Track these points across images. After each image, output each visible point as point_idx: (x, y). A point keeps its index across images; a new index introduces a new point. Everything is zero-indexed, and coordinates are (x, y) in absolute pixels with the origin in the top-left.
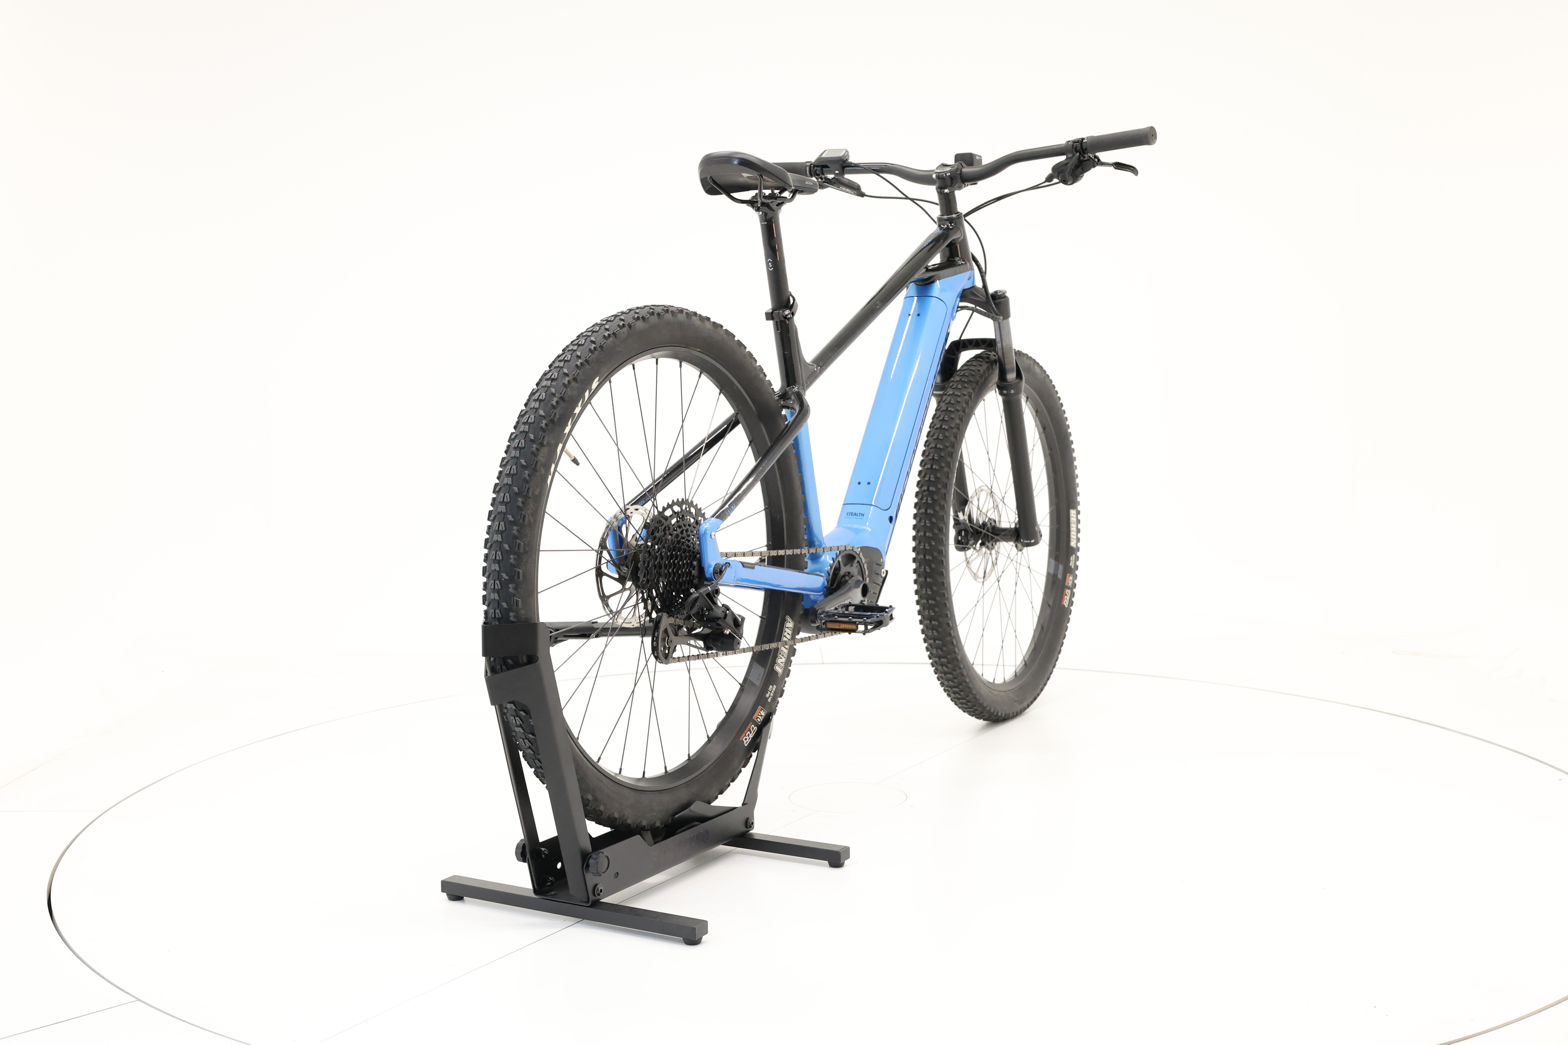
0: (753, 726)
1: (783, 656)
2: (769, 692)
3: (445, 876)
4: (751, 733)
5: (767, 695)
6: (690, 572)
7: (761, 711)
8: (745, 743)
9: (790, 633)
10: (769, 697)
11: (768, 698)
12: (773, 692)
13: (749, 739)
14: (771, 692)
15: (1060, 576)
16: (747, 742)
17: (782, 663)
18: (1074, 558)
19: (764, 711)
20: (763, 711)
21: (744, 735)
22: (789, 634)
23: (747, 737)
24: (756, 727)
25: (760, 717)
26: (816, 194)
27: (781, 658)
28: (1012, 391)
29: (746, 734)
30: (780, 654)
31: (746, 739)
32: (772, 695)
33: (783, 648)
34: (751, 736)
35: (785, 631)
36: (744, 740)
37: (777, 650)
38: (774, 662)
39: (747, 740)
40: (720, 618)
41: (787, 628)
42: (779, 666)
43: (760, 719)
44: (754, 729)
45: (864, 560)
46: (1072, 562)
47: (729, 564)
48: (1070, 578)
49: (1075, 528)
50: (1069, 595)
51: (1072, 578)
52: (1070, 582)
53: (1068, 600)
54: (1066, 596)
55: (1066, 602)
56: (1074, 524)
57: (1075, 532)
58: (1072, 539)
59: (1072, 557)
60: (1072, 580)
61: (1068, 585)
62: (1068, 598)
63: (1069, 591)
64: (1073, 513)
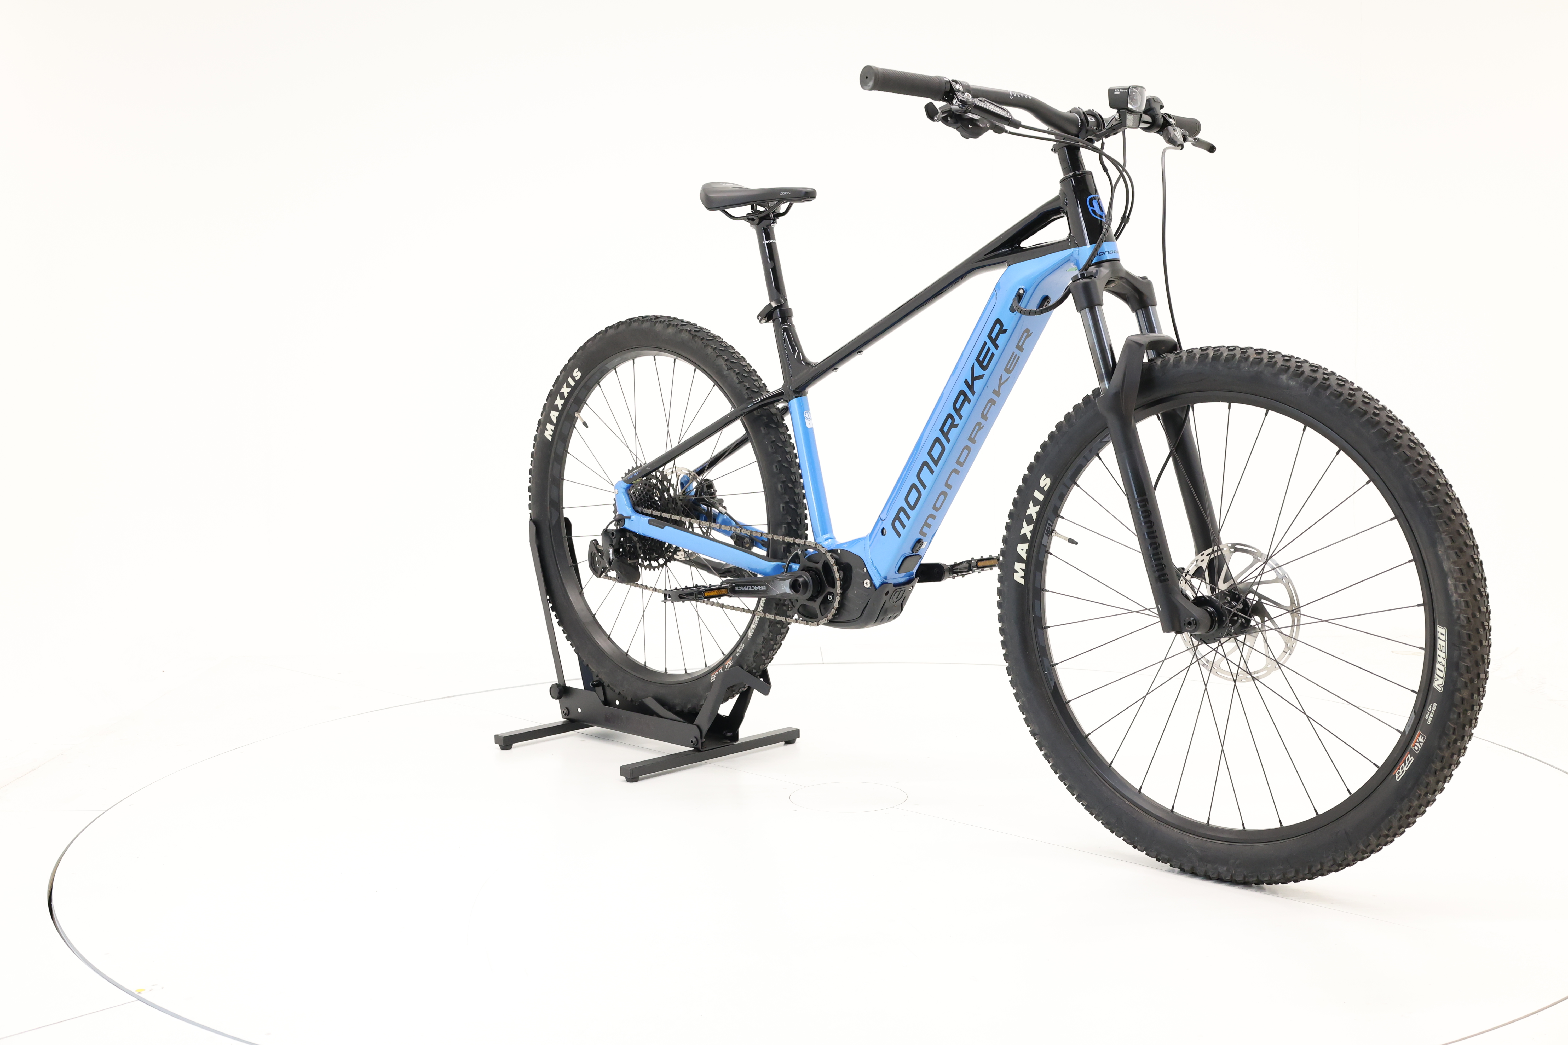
0: (722, 669)
4: (718, 674)
7: (731, 660)
8: (711, 679)
10: (738, 652)
12: (741, 649)
18: (1434, 708)
29: (714, 673)
31: (713, 677)
33: (756, 617)
34: (716, 676)
36: (711, 676)
42: (751, 630)
43: (727, 667)
44: (721, 672)
45: (832, 561)
46: (1429, 713)
47: (629, 518)
48: (1420, 738)
49: (1443, 658)
50: (1409, 764)
51: (1423, 740)
52: (1418, 744)
53: (1404, 771)
54: (1403, 764)
55: (1400, 774)
56: (1441, 651)
57: (1443, 665)
58: (1437, 676)
59: (1432, 706)
60: (1422, 742)
61: (1413, 748)
62: (1405, 769)
63: (1412, 759)
64: (1442, 634)
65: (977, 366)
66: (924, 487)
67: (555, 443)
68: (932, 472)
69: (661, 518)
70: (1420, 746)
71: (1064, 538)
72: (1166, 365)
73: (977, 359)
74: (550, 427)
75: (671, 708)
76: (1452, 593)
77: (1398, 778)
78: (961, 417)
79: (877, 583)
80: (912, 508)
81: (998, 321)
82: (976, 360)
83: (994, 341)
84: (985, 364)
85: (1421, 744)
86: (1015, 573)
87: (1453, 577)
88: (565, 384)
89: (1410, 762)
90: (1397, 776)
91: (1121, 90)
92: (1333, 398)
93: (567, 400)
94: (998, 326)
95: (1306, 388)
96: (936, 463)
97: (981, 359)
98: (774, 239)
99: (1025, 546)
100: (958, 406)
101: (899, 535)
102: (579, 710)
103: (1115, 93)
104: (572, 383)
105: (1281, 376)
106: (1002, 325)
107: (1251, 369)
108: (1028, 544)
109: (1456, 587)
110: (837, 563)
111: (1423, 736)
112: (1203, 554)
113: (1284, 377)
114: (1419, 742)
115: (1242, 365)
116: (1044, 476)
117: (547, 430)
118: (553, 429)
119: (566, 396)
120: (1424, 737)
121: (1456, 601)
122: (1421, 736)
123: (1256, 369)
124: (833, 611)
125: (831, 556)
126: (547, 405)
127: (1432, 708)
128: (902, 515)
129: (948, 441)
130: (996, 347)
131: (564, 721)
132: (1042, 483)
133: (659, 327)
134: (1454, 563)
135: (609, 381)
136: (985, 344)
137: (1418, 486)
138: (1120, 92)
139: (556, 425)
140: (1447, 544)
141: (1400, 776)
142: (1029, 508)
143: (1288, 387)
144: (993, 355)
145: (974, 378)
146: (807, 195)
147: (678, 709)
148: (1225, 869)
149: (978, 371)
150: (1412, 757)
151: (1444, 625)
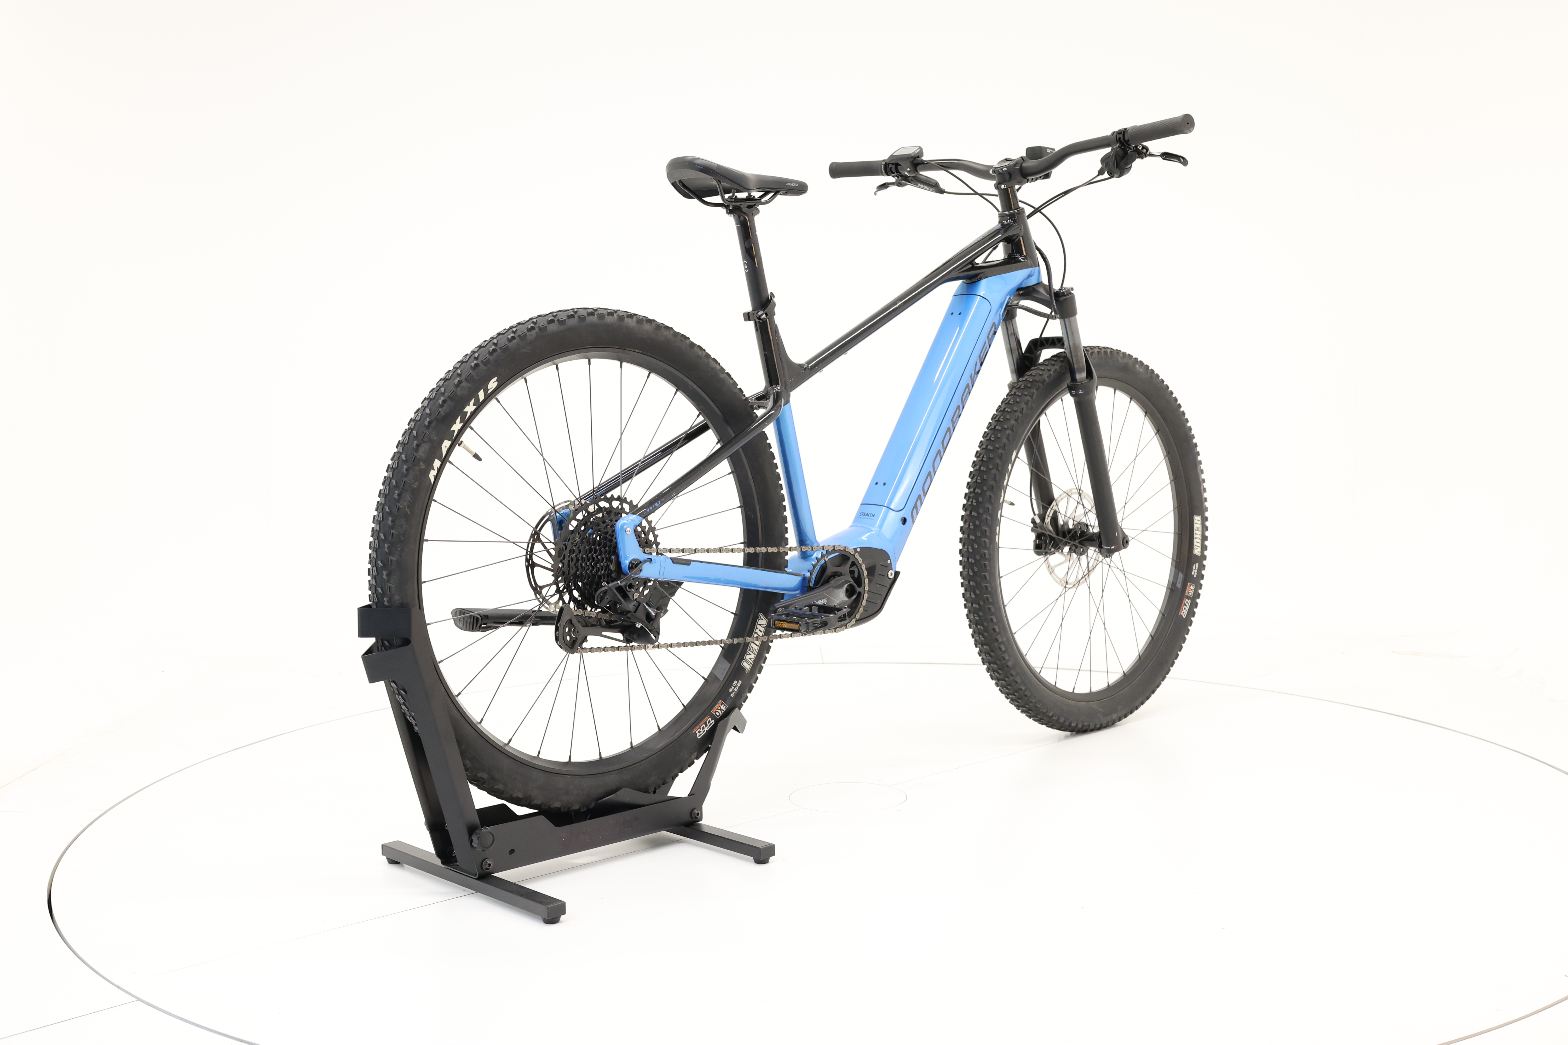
0: (710, 719)
1: (752, 652)
2: (733, 688)
3: (386, 841)
4: (706, 726)
5: (731, 690)
6: (608, 566)
7: (722, 705)
8: (698, 735)
9: (763, 631)
10: (733, 692)
11: (731, 693)
12: (737, 687)
13: (703, 732)
14: (735, 687)
15: (1179, 585)
16: (701, 735)
17: (750, 659)
18: (1197, 566)
19: (725, 705)
20: (723, 705)
21: (698, 727)
22: (761, 631)
23: (701, 730)
24: (713, 721)
25: (720, 711)
26: (803, 195)
27: (750, 654)
28: (1081, 392)
29: (700, 726)
30: (749, 650)
31: (699, 732)
32: (736, 690)
33: (753, 645)
34: (706, 729)
35: (757, 628)
36: (697, 732)
37: (746, 645)
38: (742, 658)
39: (701, 733)
40: (630, 612)
41: (760, 625)
42: (747, 662)
43: (719, 713)
44: (711, 722)
46: (1194, 570)
48: (1191, 587)
49: (1200, 535)
50: (1188, 605)
53: (1186, 610)
54: (1185, 606)
56: (1198, 530)
57: (1200, 539)
58: (1196, 547)
60: (1193, 589)
61: (1188, 595)
63: (1189, 601)
64: (1197, 519)
65: (978, 363)
66: (935, 473)
68: (941, 458)
70: (1192, 592)
73: (980, 357)
74: (437, 464)
80: (925, 494)
81: (994, 324)
82: (978, 357)
83: (990, 341)
84: (982, 361)
89: (1189, 603)
90: (1183, 615)
94: (994, 329)
111: (1193, 585)
114: (1191, 590)
116: (1014, 452)
117: (433, 469)
118: (438, 467)
119: (467, 418)
127: (1195, 567)
128: (919, 503)
130: (990, 346)
136: (985, 343)
141: (1185, 614)
142: (1005, 479)
144: (987, 353)
151: (1198, 515)
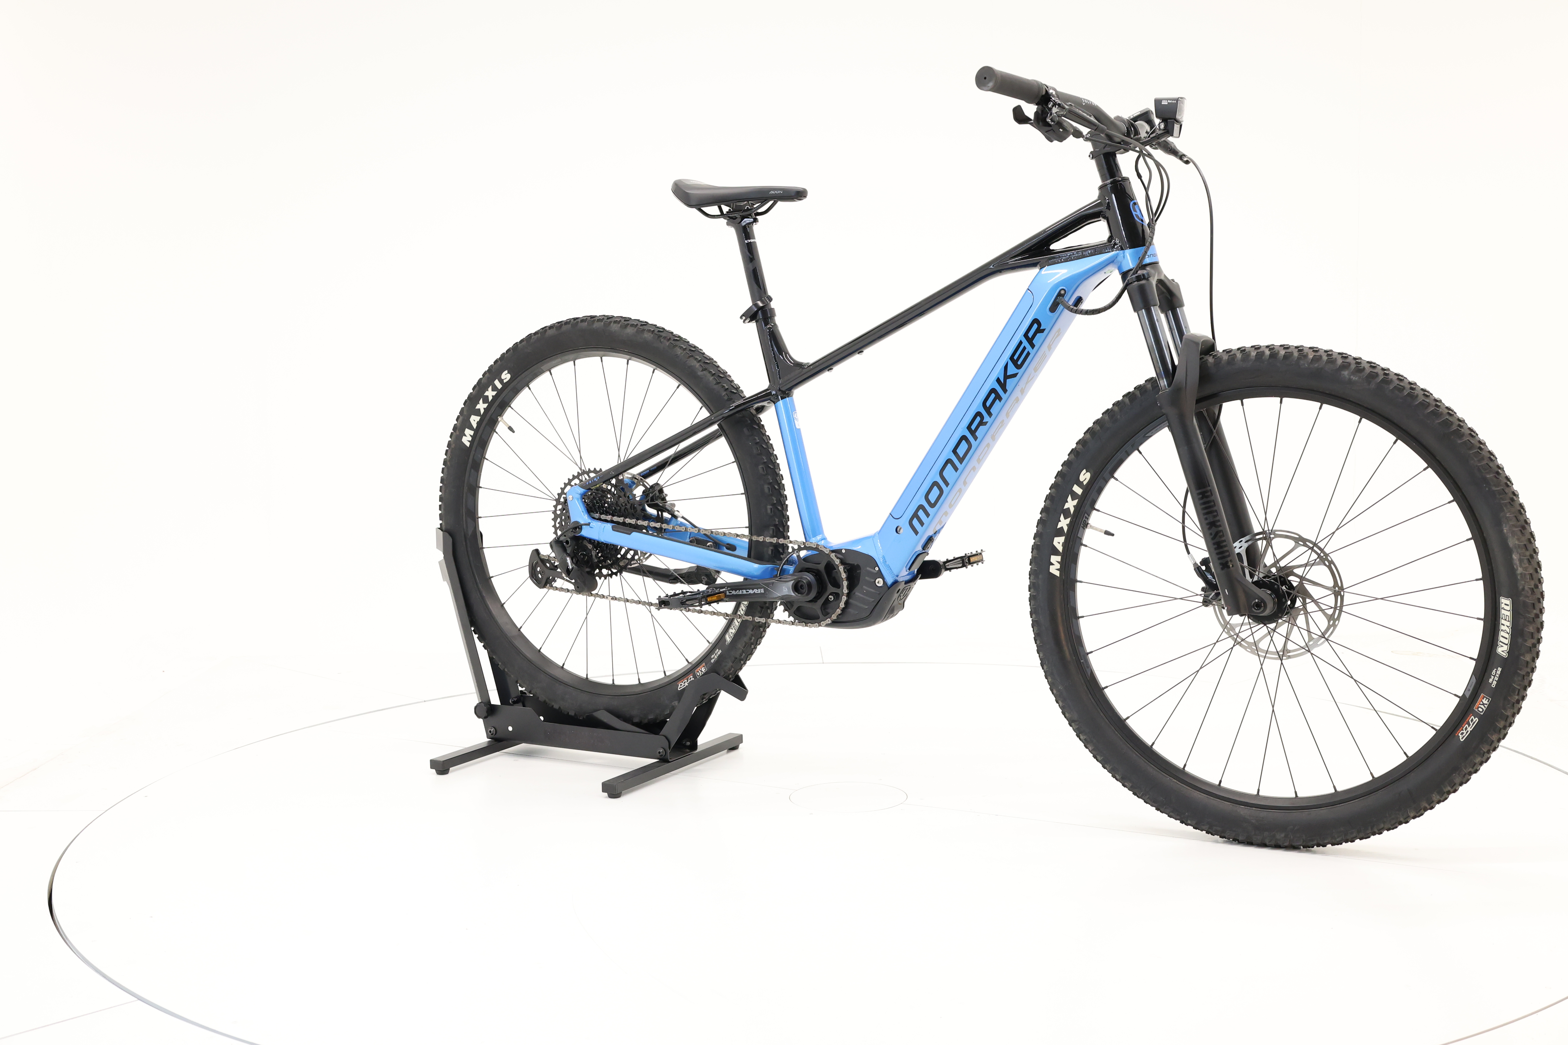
0: (692, 676)
1: (734, 627)
2: (714, 655)
4: (687, 681)
7: (703, 667)
10: (713, 658)
12: (718, 655)
13: (684, 686)
14: (716, 654)
16: (681, 687)
17: (731, 633)
21: (682, 681)
22: (743, 611)
23: (683, 684)
24: (693, 679)
27: (732, 629)
31: (681, 685)
33: (735, 621)
34: (686, 684)
42: (729, 635)
43: (699, 674)
44: (691, 680)
45: (837, 562)
47: (588, 524)
48: (1484, 701)
49: (1508, 626)
50: (1473, 724)
51: (1488, 702)
52: (1482, 706)
53: (1468, 731)
54: (1467, 725)
55: (1464, 735)
56: (1505, 620)
57: (1508, 633)
58: (1500, 643)
59: (1496, 671)
60: (1487, 704)
61: (1477, 710)
62: (1469, 729)
63: (1476, 720)
64: (1506, 604)
65: (1011, 365)
66: (947, 484)
67: (474, 449)
68: (956, 469)
69: (624, 524)
70: (1485, 707)
71: (1101, 531)
72: (1220, 362)
73: (1012, 358)
74: (469, 433)
75: (627, 719)
76: (1517, 566)
77: (1462, 739)
78: (990, 414)
79: (890, 581)
80: (932, 505)
81: (1036, 321)
82: (1010, 359)
83: (1030, 341)
84: (1019, 363)
85: (1486, 706)
86: (1051, 566)
87: (1518, 552)
88: (491, 387)
89: (1474, 722)
90: (1461, 737)
91: (1169, 101)
92: (1396, 392)
93: (491, 405)
94: (1035, 326)
95: (1369, 383)
96: (961, 460)
97: (1015, 358)
98: (755, 239)
99: (1061, 539)
100: (988, 404)
101: (916, 533)
102: (510, 729)
103: (1163, 103)
104: (499, 386)
105: (1343, 372)
106: (1039, 324)
107: (1311, 366)
108: (1064, 537)
109: (1521, 561)
110: (842, 562)
111: (1487, 698)
112: (1242, 541)
113: (1346, 373)
114: (1483, 704)
115: (1302, 362)
116: (1084, 471)
117: (466, 436)
118: (472, 435)
119: (490, 400)
120: (1489, 700)
121: (1521, 574)
122: (1485, 699)
123: (1316, 365)
124: (839, 611)
125: (836, 556)
126: (465, 410)
127: (1496, 673)
128: (921, 513)
129: (976, 438)
130: (1033, 346)
131: (489, 741)
132: (1082, 478)
133: (615, 327)
134: (1518, 539)
135: (541, 384)
136: (1021, 343)
137: (1483, 471)
138: (1168, 103)
139: (476, 431)
140: (1511, 523)
141: (1464, 737)
142: (1067, 502)
143: (1350, 381)
144: (1028, 354)
145: (1007, 377)
146: (798, 195)
147: (636, 720)
148: (1283, 835)
149: (1012, 370)
150: (1476, 718)
151: (1507, 597)
